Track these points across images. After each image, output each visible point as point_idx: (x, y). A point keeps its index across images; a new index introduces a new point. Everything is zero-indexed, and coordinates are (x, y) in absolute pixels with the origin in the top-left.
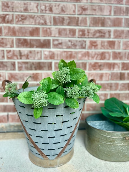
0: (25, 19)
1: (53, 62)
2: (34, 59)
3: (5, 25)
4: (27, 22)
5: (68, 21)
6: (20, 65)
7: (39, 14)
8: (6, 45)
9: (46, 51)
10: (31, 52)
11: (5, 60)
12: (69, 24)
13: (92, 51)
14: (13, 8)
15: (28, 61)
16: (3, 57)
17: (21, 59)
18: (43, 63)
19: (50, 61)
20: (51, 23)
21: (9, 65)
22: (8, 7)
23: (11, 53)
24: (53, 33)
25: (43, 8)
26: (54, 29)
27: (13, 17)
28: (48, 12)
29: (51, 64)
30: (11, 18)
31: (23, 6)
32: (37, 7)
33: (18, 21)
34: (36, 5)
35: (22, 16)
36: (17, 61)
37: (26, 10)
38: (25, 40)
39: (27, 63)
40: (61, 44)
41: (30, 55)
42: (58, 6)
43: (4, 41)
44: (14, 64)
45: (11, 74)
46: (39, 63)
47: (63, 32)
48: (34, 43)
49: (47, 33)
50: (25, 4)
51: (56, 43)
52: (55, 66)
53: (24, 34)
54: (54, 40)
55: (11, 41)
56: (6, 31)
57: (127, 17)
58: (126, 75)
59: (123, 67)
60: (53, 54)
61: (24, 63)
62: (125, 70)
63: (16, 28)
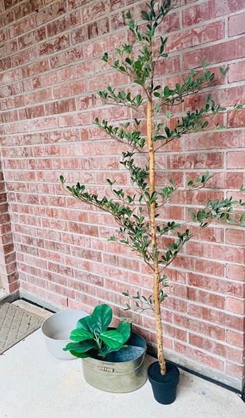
0: (74, 203)
1: (102, 252)
2: (84, 246)
3: (59, 207)
4: (75, 206)
6: (74, 251)
8: (62, 228)
9: (94, 239)
10: (81, 238)
11: (62, 243)
15: (79, 247)
16: (60, 239)
17: (74, 244)
18: (93, 252)
19: (99, 251)
21: (65, 248)
22: (60, 190)
23: (66, 236)
24: (99, 220)
26: (100, 215)
27: (65, 200)
29: (100, 254)
30: (63, 202)
33: (69, 204)
35: (72, 199)
36: (71, 245)
38: (76, 224)
39: (79, 249)
40: (108, 233)
41: (81, 241)
42: (103, 189)
43: (60, 223)
44: (68, 248)
45: (67, 257)
46: (89, 251)
47: (109, 219)
48: (83, 229)
49: (94, 219)
51: (103, 231)
52: (104, 257)
53: (74, 218)
54: (101, 228)
55: (64, 224)
56: (61, 214)
57: (189, 206)
58: (197, 294)
59: (191, 280)
60: (101, 244)
61: (77, 248)
62: (194, 285)
63: (68, 212)
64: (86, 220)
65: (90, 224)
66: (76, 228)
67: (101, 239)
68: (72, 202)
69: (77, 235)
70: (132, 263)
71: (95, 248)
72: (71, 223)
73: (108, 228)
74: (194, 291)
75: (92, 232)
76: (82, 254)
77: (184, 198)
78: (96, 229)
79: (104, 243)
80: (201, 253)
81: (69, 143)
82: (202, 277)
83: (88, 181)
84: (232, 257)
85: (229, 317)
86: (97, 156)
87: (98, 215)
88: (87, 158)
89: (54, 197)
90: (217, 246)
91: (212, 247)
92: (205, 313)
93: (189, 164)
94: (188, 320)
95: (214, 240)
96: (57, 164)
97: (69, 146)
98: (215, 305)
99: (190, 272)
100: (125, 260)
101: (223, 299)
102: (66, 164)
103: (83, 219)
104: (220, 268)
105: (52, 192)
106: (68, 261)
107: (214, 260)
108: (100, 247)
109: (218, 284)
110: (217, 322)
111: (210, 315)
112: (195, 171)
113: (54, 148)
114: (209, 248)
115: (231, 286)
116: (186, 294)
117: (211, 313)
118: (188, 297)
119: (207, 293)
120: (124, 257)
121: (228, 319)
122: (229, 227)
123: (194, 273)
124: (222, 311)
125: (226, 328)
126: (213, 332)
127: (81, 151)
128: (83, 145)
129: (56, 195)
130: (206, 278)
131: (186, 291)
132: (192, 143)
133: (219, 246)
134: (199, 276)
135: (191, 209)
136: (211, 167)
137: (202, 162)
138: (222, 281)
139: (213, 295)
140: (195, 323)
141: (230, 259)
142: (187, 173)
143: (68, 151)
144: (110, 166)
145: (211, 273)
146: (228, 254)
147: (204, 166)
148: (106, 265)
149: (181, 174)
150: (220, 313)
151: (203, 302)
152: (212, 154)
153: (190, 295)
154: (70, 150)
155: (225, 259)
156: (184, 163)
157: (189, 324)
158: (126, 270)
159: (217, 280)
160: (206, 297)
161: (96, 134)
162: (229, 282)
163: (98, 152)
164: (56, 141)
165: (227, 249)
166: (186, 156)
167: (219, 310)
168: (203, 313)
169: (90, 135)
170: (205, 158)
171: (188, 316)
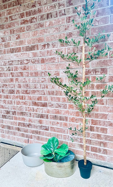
0: (35, 92)
1: (49, 114)
2: (39, 112)
3: (27, 95)
4: (36, 93)
5: (56, 93)
6: (33, 115)
7: (41, 89)
9: (45, 109)
10: (38, 109)
11: (27, 112)
12: (56, 95)
13: (71, 110)
14: (30, 87)
15: (37, 113)
16: (26, 110)
17: (34, 112)
18: (44, 115)
19: (47, 114)
20: (47, 94)
21: (29, 114)
22: (28, 86)
23: (29, 109)
24: (48, 99)
25: (43, 86)
26: (49, 97)
27: (30, 91)
28: (45, 88)
29: (48, 115)
30: (29, 92)
31: (34, 86)
32: (40, 86)
33: (32, 93)
34: (40, 85)
35: (34, 90)
36: (32, 112)
37: (35, 88)
38: (35, 102)
39: (36, 114)
40: (52, 105)
42: (51, 85)
43: (26, 102)
44: (30, 114)
45: (29, 119)
46: (42, 115)
47: (53, 99)
48: (39, 104)
49: (46, 99)
50: (35, 85)
51: (50, 104)
52: (50, 117)
53: (35, 99)
55: (29, 102)
56: (27, 98)
57: (93, 90)
58: (95, 128)
59: (92, 123)
60: (49, 110)
61: (35, 114)
62: (94, 124)
63: (31, 96)
64: (41, 100)
65: (43, 102)
66: (35, 104)
67: (48, 108)
68: (34, 92)
69: (35, 107)
70: (64, 118)
71: (45, 113)
72: (33, 102)
73: (53, 102)
74: (93, 127)
75: (45, 105)
76: (38, 116)
77: (90, 87)
78: (46, 103)
79: (50, 110)
80: (97, 110)
81: (34, 65)
82: (97, 120)
83: (43, 82)
84: (111, 110)
85: (109, 136)
86: (49, 70)
87: (48, 97)
88: (43, 71)
89: (24, 90)
90: (104, 107)
91: (102, 107)
92: (99, 136)
93: (93, 73)
94: (91, 140)
95: (103, 104)
96: (26, 74)
97: (34, 66)
98: (103, 132)
99: (92, 119)
100: (61, 117)
101: (107, 129)
102: (32, 74)
103: (40, 99)
104: (105, 116)
105: (23, 88)
106: (30, 120)
107: (103, 113)
108: (48, 112)
109: (104, 123)
110: (104, 139)
111: (101, 137)
112: (95, 76)
113: (26, 67)
114: (101, 107)
115: (110, 123)
116: (90, 129)
117: (101, 136)
118: (91, 130)
119: (99, 127)
120: (60, 115)
121: (109, 138)
122: (110, 98)
123: (94, 119)
124: (106, 134)
125: (107, 142)
126: (102, 145)
127: (40, 68)
128: (42, 65)
129: (25, 89)
130: (99, 121)
131: (90, 127)
132: (94, 64)
133: (105, 107)
134: (96, 120)
135: (93, 92)
136: (102, 74)
137: (98, 72)
138: (106, 121)
139: (102, 128)
140: (94, 141)
141: (110, 112)
142: (92, 77)
143: (33, 68)
144: (55, 74)
145: (102, 118)
146: (109, 110)
147: (99, 73)
148: (51, 120)
149: (89, 77)
150: (105, 135)
151: (98, 131)
152: (103, 68)
153: (92, 129)
154: (34, 68)
155: (108, 112)
156: (90, 72)
157: (91, 142)
158: (61, 121)
159: (104, 121)
160: (99, 129)
161: (49, 60)
162: (109, 122)
163: (49, 68)
164: (27, 64)
165: (109, 107)
166: (92, 69)
167: (105, 134)
168: (98, 137)
169: (45, 61)
170: (100, 70)
171: (91, 139)
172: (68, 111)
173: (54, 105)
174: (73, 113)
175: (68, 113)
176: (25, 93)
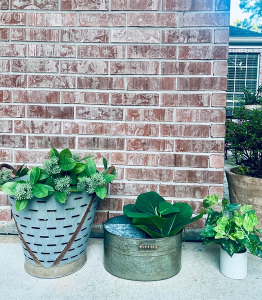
0: (41, 81)
1: (77, 136)
2: (51, 133)
3: (15, 88)
5: (97, 83)
6: (32, 141)
7: (59, 74)
8: (15, 114)
9: (67, 123)
10: (46, 124)
12: (98, 87)
14: (26, 67)
15: (42, 135)
19: (72, 136)
20: (74, 85)
22: (20, 66)
23: (21, 125)
26: (79, 93)
27: (25, 79)
33: (32, 84)
36: (27, 135)
37: (42, 70)
38: (40, 108)
39: (41, 138)
40: (88, 113)
42: (85, 63)
43: (13, 109)
44: (23, 140)
50: (41, 62)
51: (81, 111)
54: (78, 108)
55: (21, 108)
58: (184, 159)
59: (178, 147)
61: (37, 138)
62: (181, 151)
64: (57, 101)
65: (62, 106)
66: (39, 112)
67: (76, 121)
68: (37, 81)
69: (39, 121)
70: (116, 142)
71: (67, 132)
72: (32, 107)
73: (89, 107)
74: (180, 157)
75: (66, 114)
77: (177, 69)
78: (71, 109)
79: (81, 125)
80: (190, 119)
82: (189, 141)
84: (216, 117)
85: (211, 173)
87: (76, 94)
90: (204, 110)
91: (200, 111)
92: (191, 176)
93: (183, 39)
94: (174, 187)
95: (202, 105)
96: (17, 34)
97: (42, 15)
98: (200, 166)
99: (178, 138)
101: (207, 158)
102: (33, 35)
104: (206, 130)
106: (20, 156)
107: (201, 124)
109: (203, 145)
110: (201, 181)
111: (196, 177)
112: (187, 45)
113: (17, 15)
114: (198, 112)
115: (214, 144)
116: (173, 161)
117: (197, 174)
118: (176, 164)
119: (193, 156)
120: (106, 137)
121: (211, 176)
122: (215, 92)
123: (181, 139)
124: (206, 169)
125: (208, 185)
126: (197, 194)
127: (59, 21)
128: (63, 15)
130: (193, 141)
132: (185, 21)
133: (206, 110)
134: (186, 141)
135: (183, 78)
136: (202, 41)
137: (194, 37)
138: (207, 141)
139: (198, 156)
140: (181, 189)
141: (215, 120)
143: (39, 20)
144: (97, 38)
145: (198, 136)
146: (213, 116)
147: (196, 40)
148: (81, 151)
149: (175, 48)
150: (204, 172)
151: (189, 165)
152: (203, 30)
153: (177, 161)
154: (42, 20)
155: (211, 121)
156: (178, 38)
157: (175, 191)
158: (108, 151)
159: (203, 141)
160: (192, 160)
161: (83, 4)
162: (213, 141)
164: (21, 8)
165: (212, 111)
167: (203, 169)
168: (189, 177)
169: (73, 6)
170: (197, 34)
171: (174, 184)
172: (126, 125)
173: (91, 113)
174: (138, 130)
175: (127, 130)
176: (10, 82)
